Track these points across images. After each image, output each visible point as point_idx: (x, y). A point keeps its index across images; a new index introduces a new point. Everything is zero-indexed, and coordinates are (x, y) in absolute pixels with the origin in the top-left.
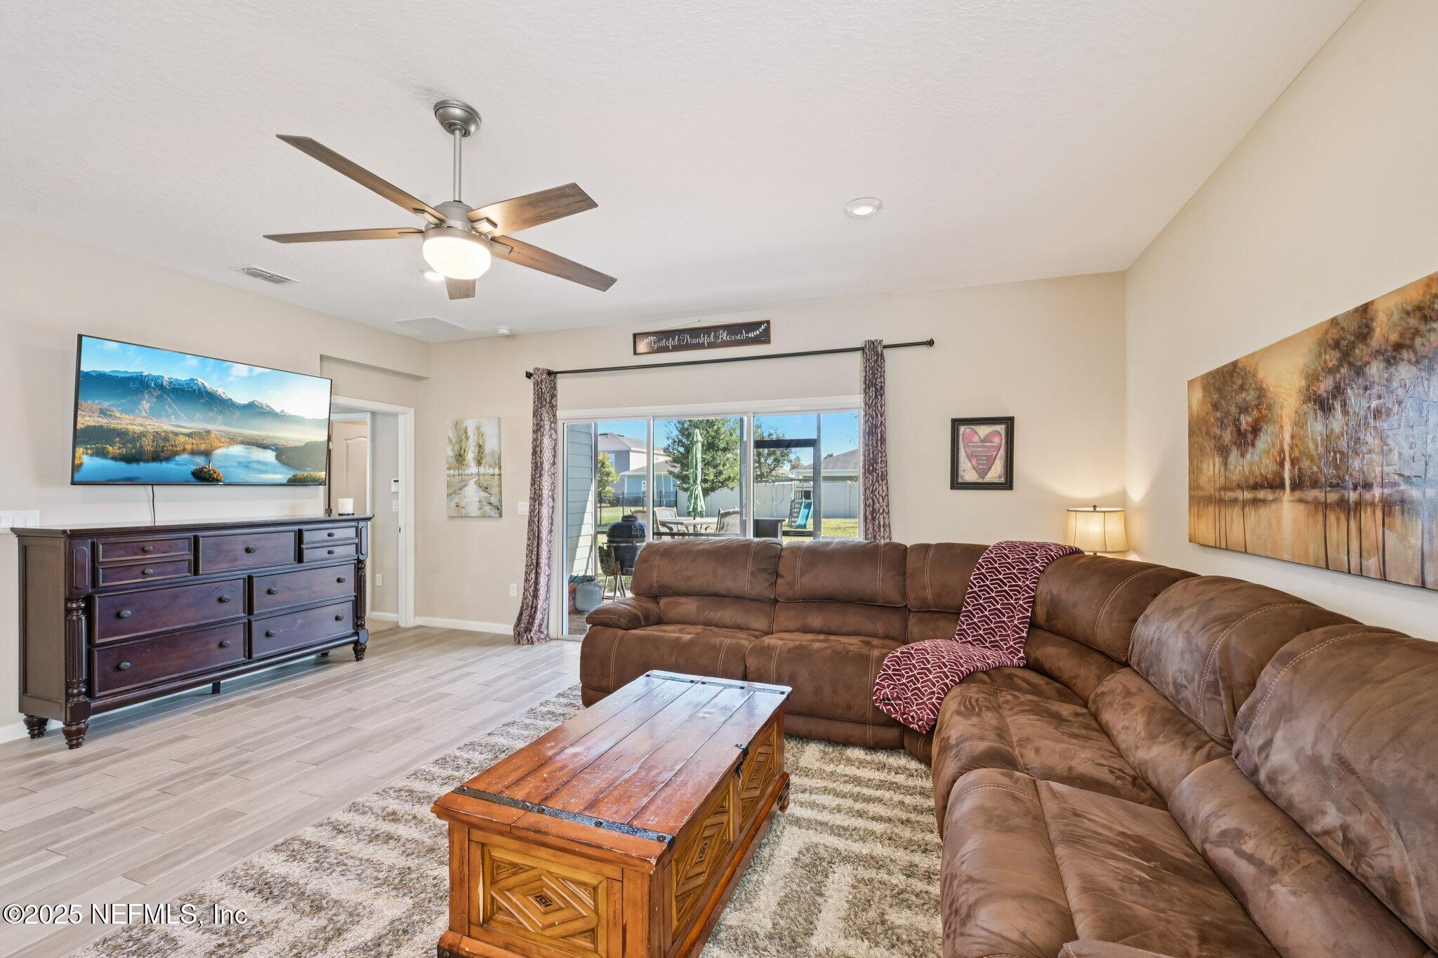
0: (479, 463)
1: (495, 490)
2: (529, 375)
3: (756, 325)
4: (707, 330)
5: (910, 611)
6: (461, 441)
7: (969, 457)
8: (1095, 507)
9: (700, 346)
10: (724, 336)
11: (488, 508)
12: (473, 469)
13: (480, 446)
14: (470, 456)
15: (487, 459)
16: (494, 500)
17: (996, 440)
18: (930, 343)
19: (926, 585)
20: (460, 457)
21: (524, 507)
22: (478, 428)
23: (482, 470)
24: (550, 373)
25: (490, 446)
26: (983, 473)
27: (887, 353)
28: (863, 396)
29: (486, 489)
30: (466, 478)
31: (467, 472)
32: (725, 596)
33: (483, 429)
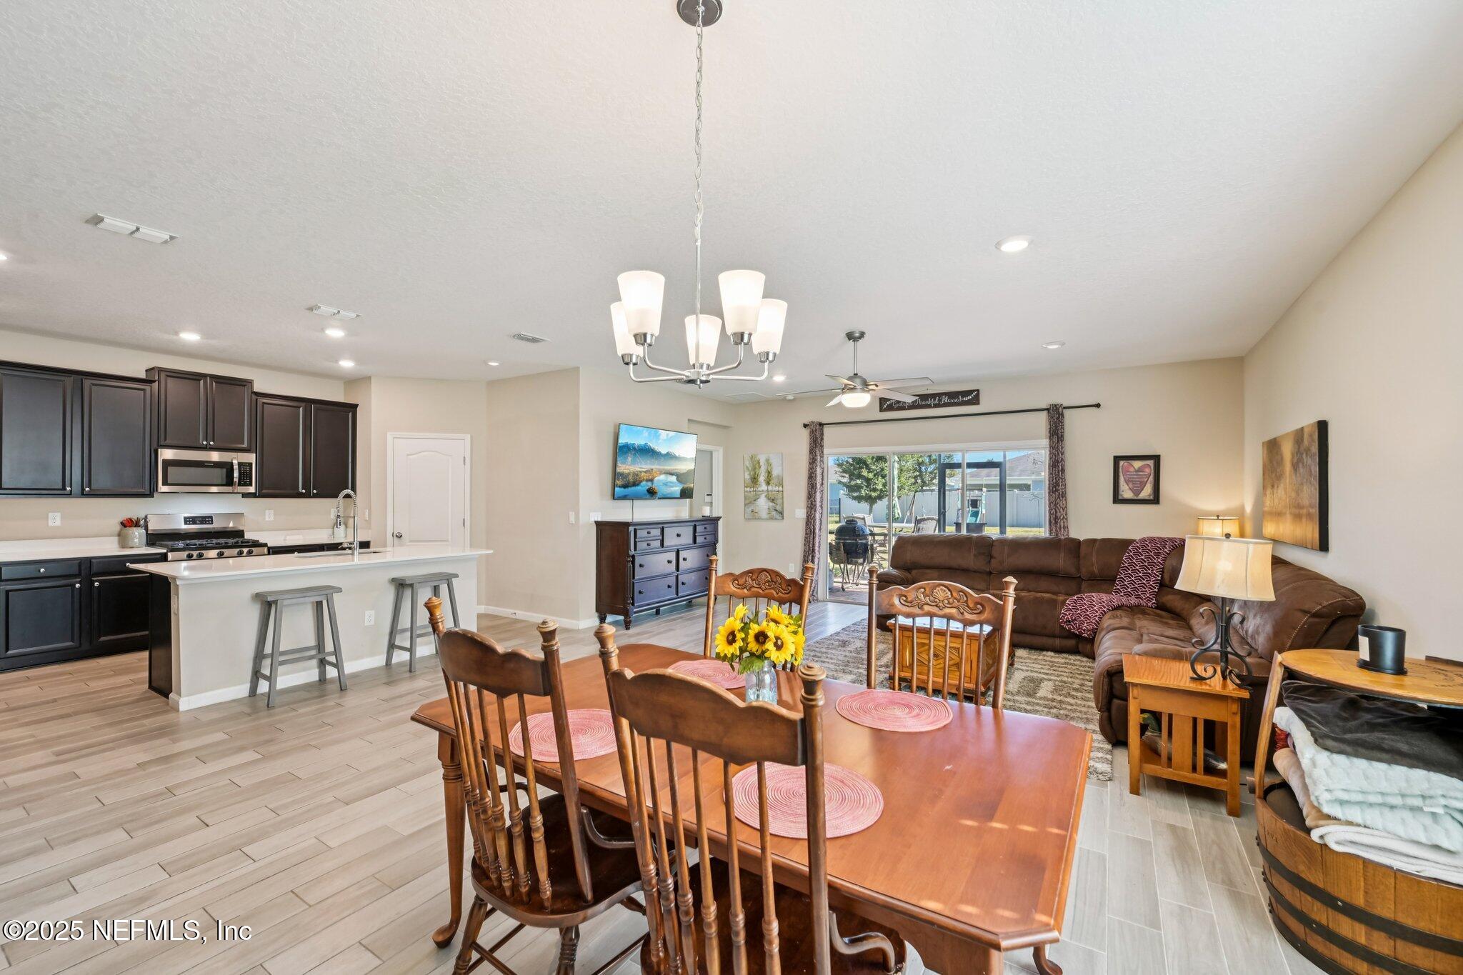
0: (768, 483)
1: (779, 502)
2: (805, 426)
3: (970, 392)
4: (933, 396)
5: (1083, 580)
6: (755, 468)
7: (1127, 482)
8: (1218, 516)
9: (929, 406)
10: (946, 399)
11: (774, 513)
12: (764, 487)
13: (769, 472)
14: (762, 479)
15: (774, 481)
16: (778, 508)
17: (1147, 470)
18: (1098, 406)
19: (1094, 564)
20: (754, 480)
21: (801, 513)
22: (767, 461)
23: (770, 488)
24: (821, 425)
25: (775, 473)
26: (1137, 493)
27: (1066, 412)
28: (1048, 440)
29: (773, 501)
30: (758, 493)
31: (760, 489)
32: (956, 569)
33: (771, 461)
